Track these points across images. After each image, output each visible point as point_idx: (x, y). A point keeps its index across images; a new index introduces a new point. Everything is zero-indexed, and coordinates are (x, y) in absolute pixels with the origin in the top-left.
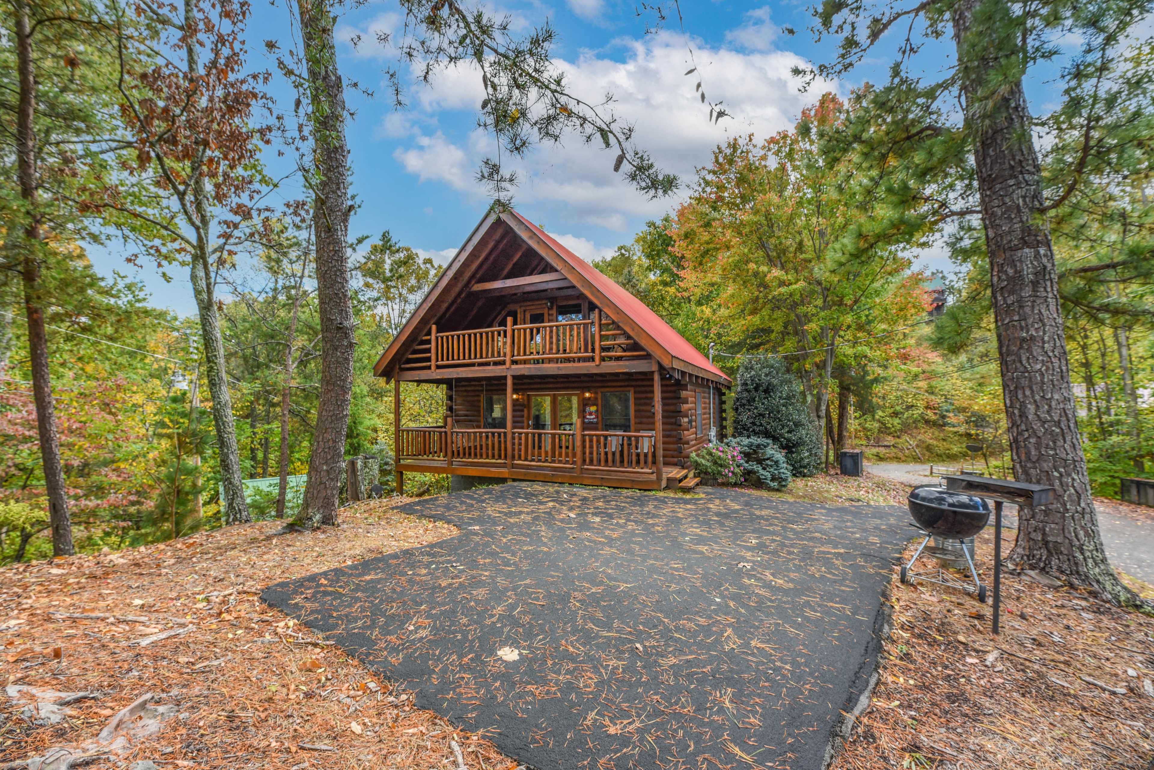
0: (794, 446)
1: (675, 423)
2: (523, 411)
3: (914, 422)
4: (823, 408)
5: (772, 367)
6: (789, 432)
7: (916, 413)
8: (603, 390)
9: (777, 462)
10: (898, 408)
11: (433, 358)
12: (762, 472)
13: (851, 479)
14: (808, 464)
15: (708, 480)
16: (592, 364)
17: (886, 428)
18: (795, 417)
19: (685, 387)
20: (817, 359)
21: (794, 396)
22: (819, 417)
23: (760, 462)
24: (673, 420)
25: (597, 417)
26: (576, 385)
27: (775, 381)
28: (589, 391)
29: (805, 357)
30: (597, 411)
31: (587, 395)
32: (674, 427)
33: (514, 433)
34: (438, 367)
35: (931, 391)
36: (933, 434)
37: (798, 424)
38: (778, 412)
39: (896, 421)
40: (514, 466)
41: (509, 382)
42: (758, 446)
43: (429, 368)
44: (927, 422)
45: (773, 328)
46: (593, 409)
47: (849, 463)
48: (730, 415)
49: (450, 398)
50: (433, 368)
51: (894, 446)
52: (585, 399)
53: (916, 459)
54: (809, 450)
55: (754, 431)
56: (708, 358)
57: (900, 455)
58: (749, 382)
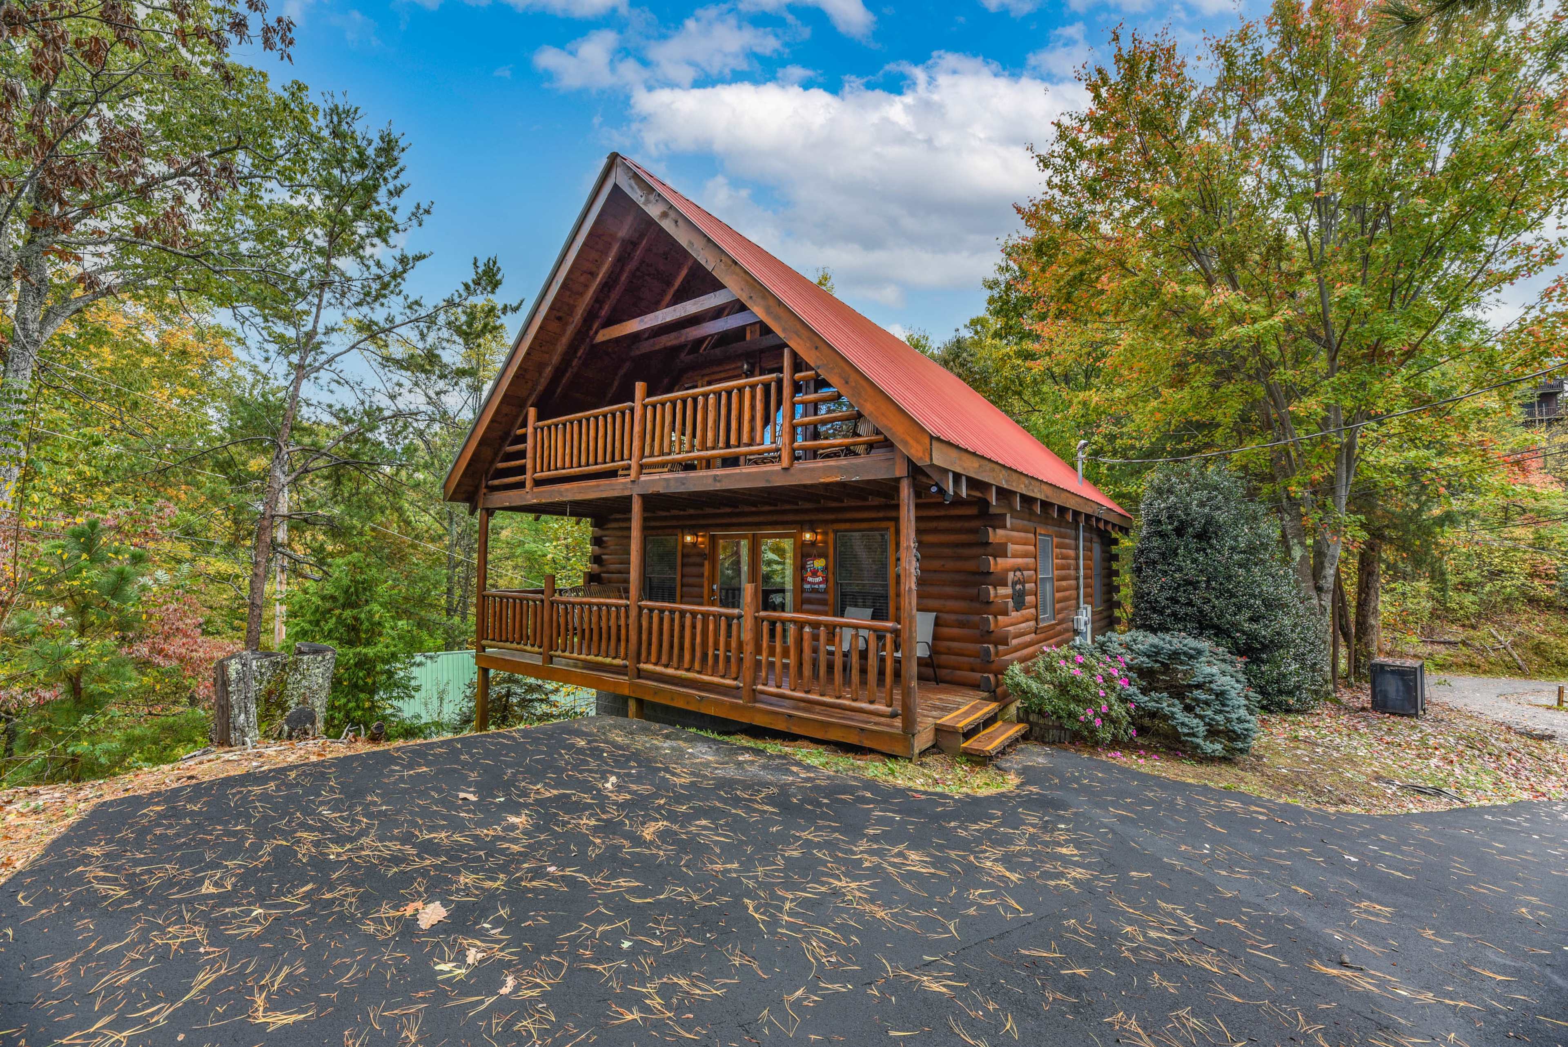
0: (1264, 648)
1: (975, 599)
2: (702, 565)
3: (1506, 601)
4: (1330, 572)
5: (1216, 488)
6: (1253, 619)
7: (1510, 585)
8: (837, 526)
9: (1221, 695)
10: (1472, 575)
11: (529, 466)
12: (1181, 716)
13: (1402, 724)
14: (1298, 688)
15: (1048, 728)
16: (777, 467)
17: (1447, 610)
18: (1268, 588)
19: (998, 521)
20: (1317, 475)
21: (1265, 547)
22: (1319, 589)
23: (1178, 692)
24: (973, 591)
25: (826, 580)
26: (790, 517)
27: (1221, 517)
28: (813, 531)
29: (1288, 472)
30: (826, 568)
31: (808, 536)
32: (976, 605)
33: (640, 609)
34: (538, 483)
35: (1540, 545)
36: (1547, 623)
37: (1272, 604)
38: (1229, 578)
39: (1468, 599)
40: (640, 674)
41: (636, 507)
42: (1175, 655)
43: (521, 485)
44: (1533, 601)
45: (1220, 418)
46: (819, 564)
47: (1392, 687)
48: (1126, 581)
49: (597, 541)
50: (529, 484)
51: (1464, 643)
52: (803, 544)
53: (1515, 669)
54: (1300, 658)
55: (1174, 614)
56: (1074, 467)
57: (1478, 659)
58: (1164, 519)
